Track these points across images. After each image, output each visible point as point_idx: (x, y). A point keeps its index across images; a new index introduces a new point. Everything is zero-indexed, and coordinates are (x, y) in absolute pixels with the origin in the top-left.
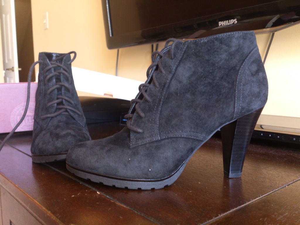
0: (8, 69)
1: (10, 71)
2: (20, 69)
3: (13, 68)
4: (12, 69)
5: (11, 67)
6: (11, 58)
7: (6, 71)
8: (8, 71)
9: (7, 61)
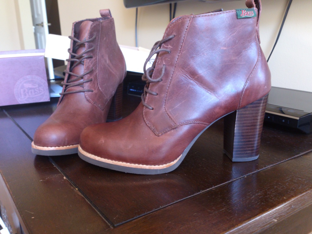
0: (37, 25)
1: (40, 27)
2: (50, 24)
3: (42, 23)
4: (42, 25)
5: (40, 22)
6: (40, 12)
7: (35, 27)
8: (37, 27)
9: (36, 16)
